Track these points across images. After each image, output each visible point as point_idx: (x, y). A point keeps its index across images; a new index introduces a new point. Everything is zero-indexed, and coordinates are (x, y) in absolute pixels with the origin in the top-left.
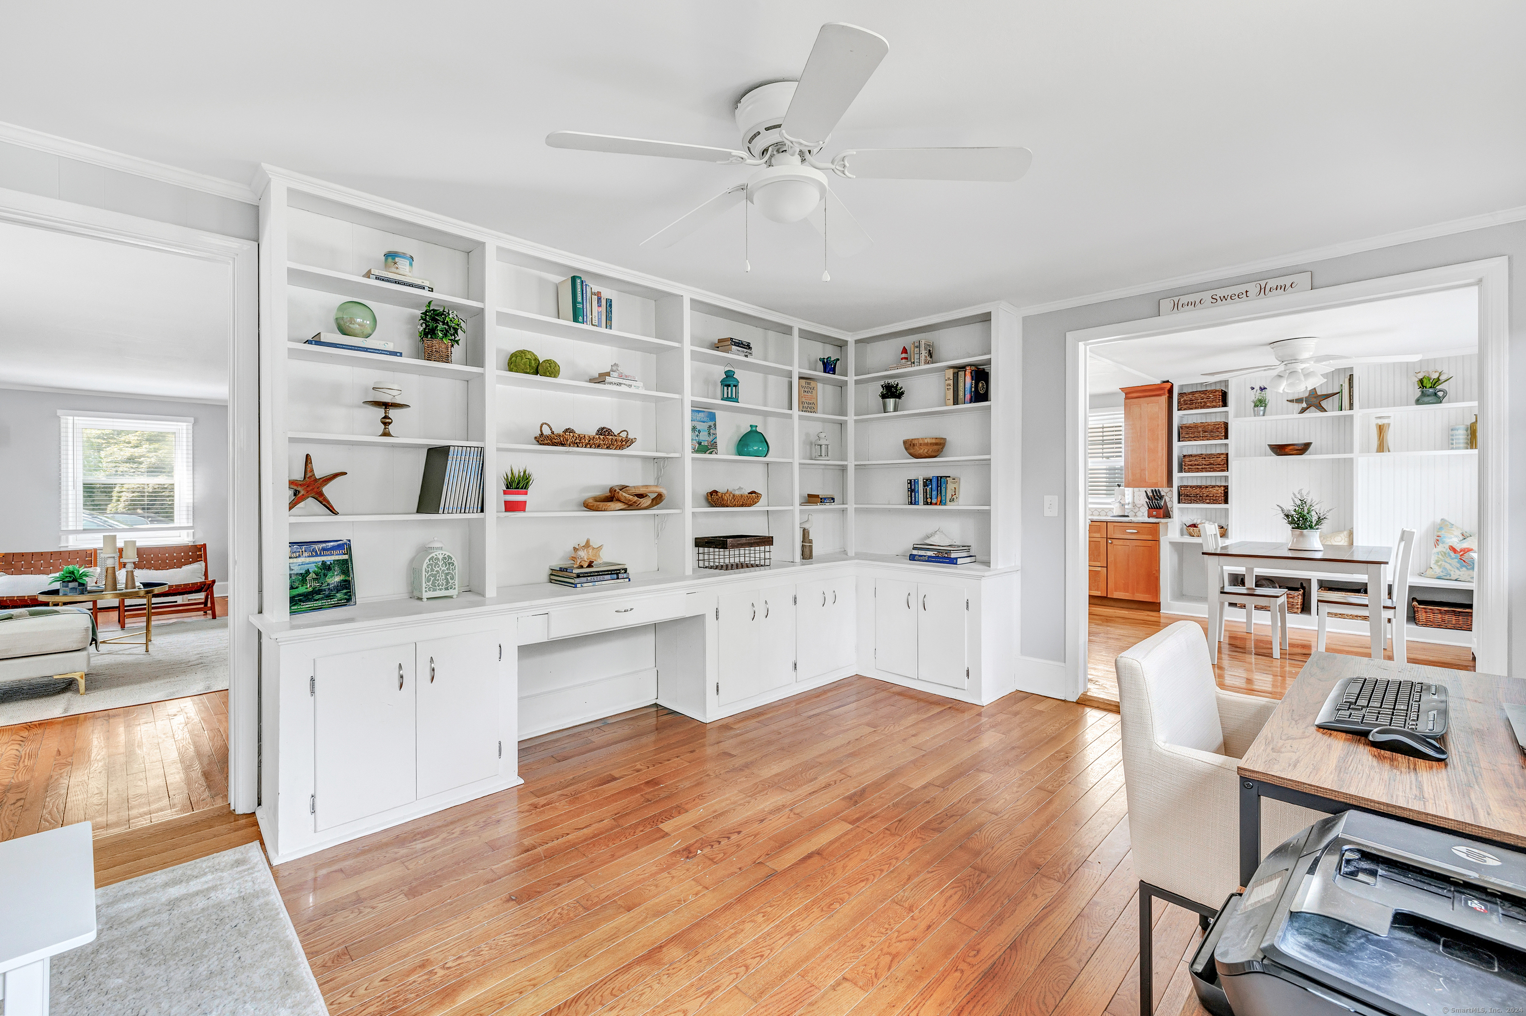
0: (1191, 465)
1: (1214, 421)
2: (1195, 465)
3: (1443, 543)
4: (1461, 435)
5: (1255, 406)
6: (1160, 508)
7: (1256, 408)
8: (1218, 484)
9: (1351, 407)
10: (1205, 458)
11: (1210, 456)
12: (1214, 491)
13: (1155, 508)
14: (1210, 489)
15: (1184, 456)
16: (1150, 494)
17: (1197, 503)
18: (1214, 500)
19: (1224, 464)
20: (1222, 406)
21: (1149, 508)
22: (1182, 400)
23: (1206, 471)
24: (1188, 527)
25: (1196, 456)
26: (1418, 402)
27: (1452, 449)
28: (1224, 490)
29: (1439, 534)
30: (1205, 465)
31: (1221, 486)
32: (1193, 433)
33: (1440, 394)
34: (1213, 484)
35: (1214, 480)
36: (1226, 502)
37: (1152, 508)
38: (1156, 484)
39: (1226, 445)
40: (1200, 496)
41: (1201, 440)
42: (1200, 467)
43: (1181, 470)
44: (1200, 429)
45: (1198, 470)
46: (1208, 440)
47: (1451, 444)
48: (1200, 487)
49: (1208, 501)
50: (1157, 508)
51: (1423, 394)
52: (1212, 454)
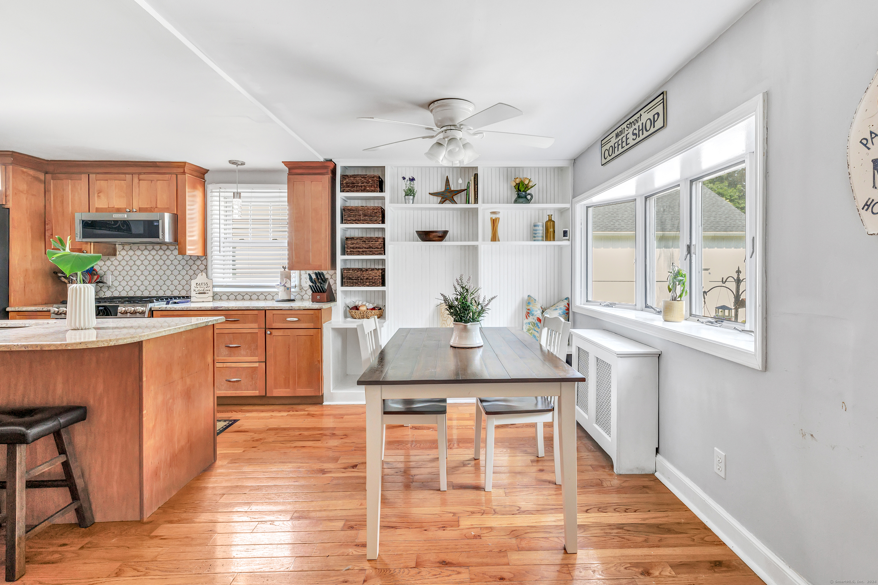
0: (353, 248)
1: (373, 206)
2: (357, 248)
3: (533, 315)
4: (541, 230)
5: (406, 195)
6: (324, 292)
7: (407, 197)
8: (377, 267)
9: (476, 201)
10: (365, 242)
11: (370, 239)
12: (373, 273)
13: (319, 292)
14: (370, 272)
15: (347, 239)
16: (314, 277)
17: (359, 286)
18: (373, 283)
19: (381, 248)
20: (380, 192)
21: (313, 292)
22: (345, 182)
23: (366, 254)
24: (351, 309)
25: (357, 238)
26: (516, 202)
27: (535, 241)
28: (381, 273)
29: (529, 307)
30: (365, 248)
31: (378, 269)
32: (355, 216)
33: (529, 197)
34: (373, 267)
35: (373, 263)
36: (383, 284)
37: (316, 292)
38: (320, 267)
39: (383, 230)
40: (361, 279)
41: (361, 223)
42: (361, 250)
43: (344, 253)
44: (361, 212)
45: (359, 253)
46: (368, 223)
47: (534, 237)
48: (361, 270)
49: (368, 283)
50: (321, 292)
51: (519, 196)
52: (371, 238)
